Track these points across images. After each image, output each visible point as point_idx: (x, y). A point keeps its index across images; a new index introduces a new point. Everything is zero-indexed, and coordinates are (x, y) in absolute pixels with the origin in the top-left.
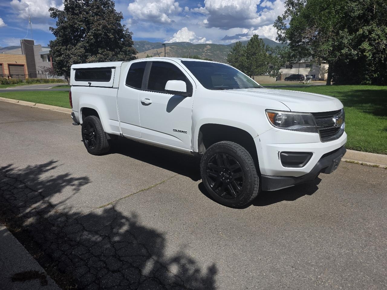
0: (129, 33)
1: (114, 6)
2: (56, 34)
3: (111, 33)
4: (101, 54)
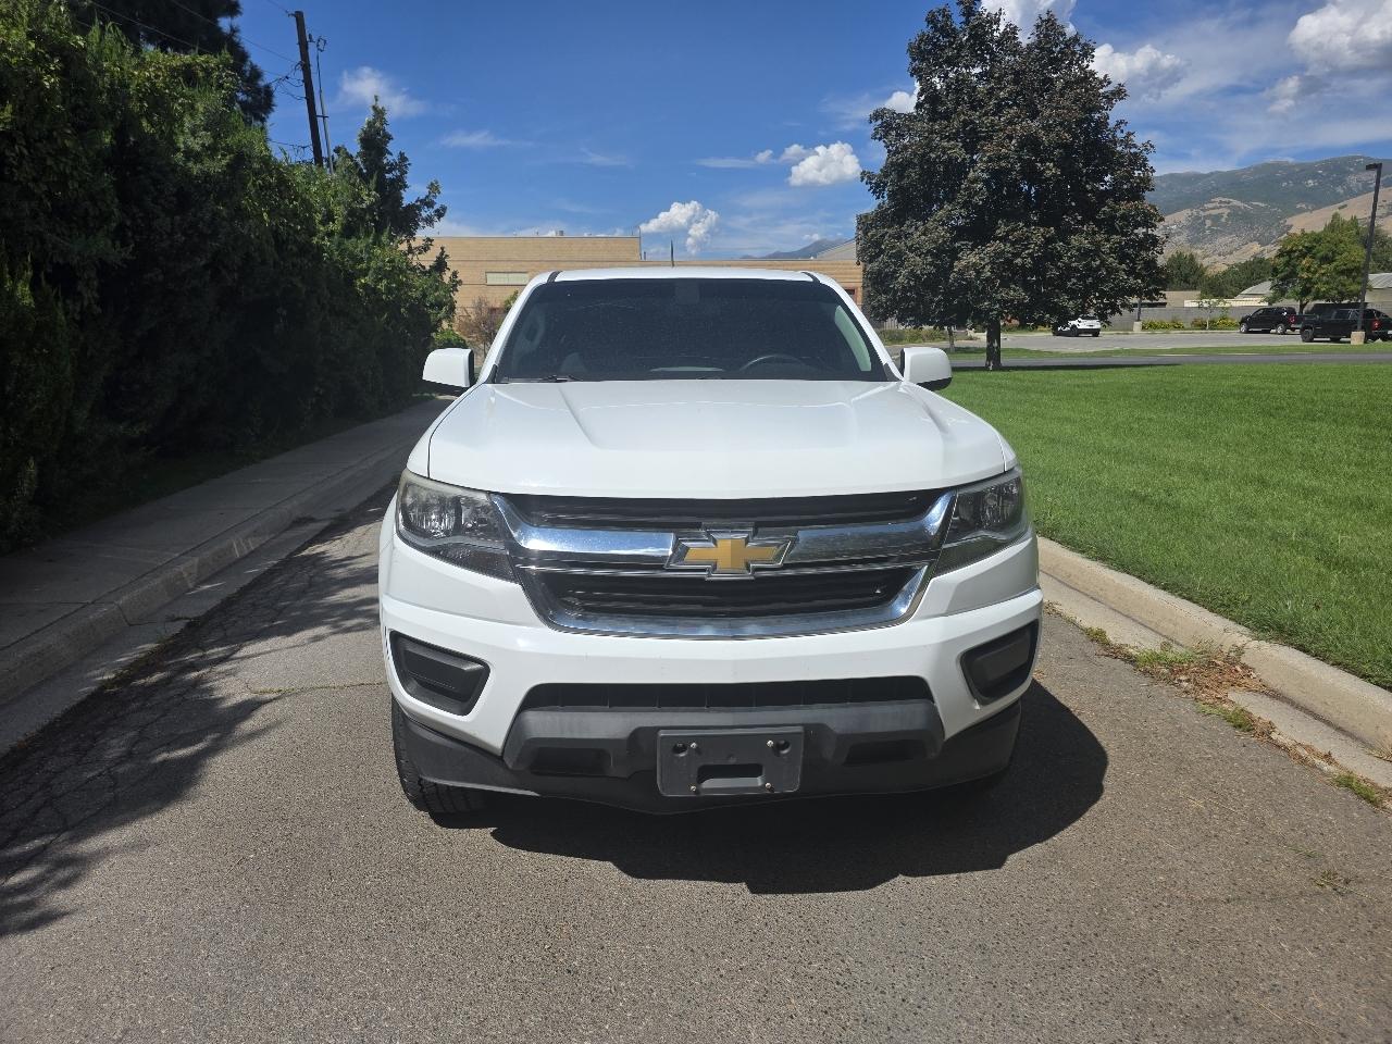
0: (1135, 146)
1: (1093, 56)
2: (877, 189)
3: (1052, 161)
4: (1004, 239)
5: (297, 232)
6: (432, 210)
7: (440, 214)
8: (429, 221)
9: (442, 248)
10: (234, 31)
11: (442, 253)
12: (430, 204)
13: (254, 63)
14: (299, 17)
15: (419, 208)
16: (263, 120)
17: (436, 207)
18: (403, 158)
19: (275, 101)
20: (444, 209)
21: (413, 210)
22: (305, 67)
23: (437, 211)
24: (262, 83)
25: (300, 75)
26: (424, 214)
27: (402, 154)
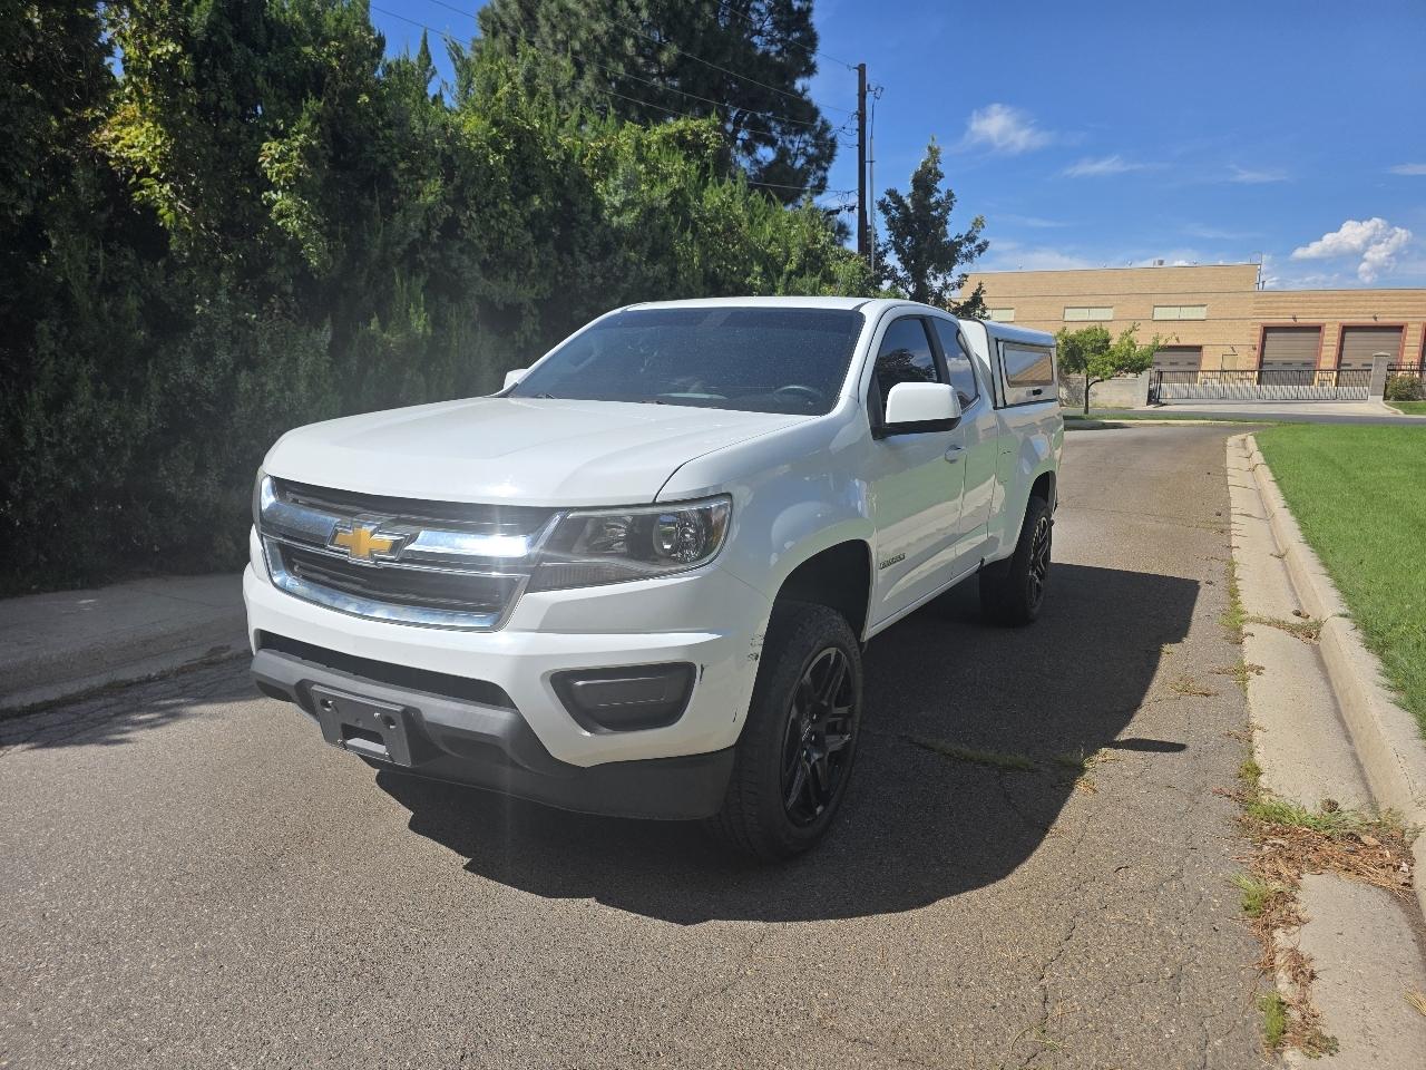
5: (733, 273)
6: (973, 246)
7: (981, 249)
8: (969, 256)
9: (980, 284)
10: (805, 90)
11: (980, 288)
12: (970, 239)
13: (825, 117)
14: (862, 69)
15: (960, 244)
16: (825, 170)
17: (977, 243)
18: (950, 195)
19: (838, 151)
20: (986, 244)
21: (954, 247)
22: (862, 117)
23: (979, 246)
24: (829, 136)
25: (856, 124)
26: (964, 250)
27: (949, 191)
